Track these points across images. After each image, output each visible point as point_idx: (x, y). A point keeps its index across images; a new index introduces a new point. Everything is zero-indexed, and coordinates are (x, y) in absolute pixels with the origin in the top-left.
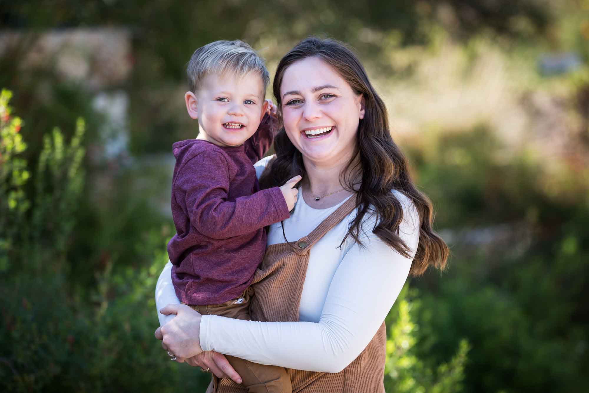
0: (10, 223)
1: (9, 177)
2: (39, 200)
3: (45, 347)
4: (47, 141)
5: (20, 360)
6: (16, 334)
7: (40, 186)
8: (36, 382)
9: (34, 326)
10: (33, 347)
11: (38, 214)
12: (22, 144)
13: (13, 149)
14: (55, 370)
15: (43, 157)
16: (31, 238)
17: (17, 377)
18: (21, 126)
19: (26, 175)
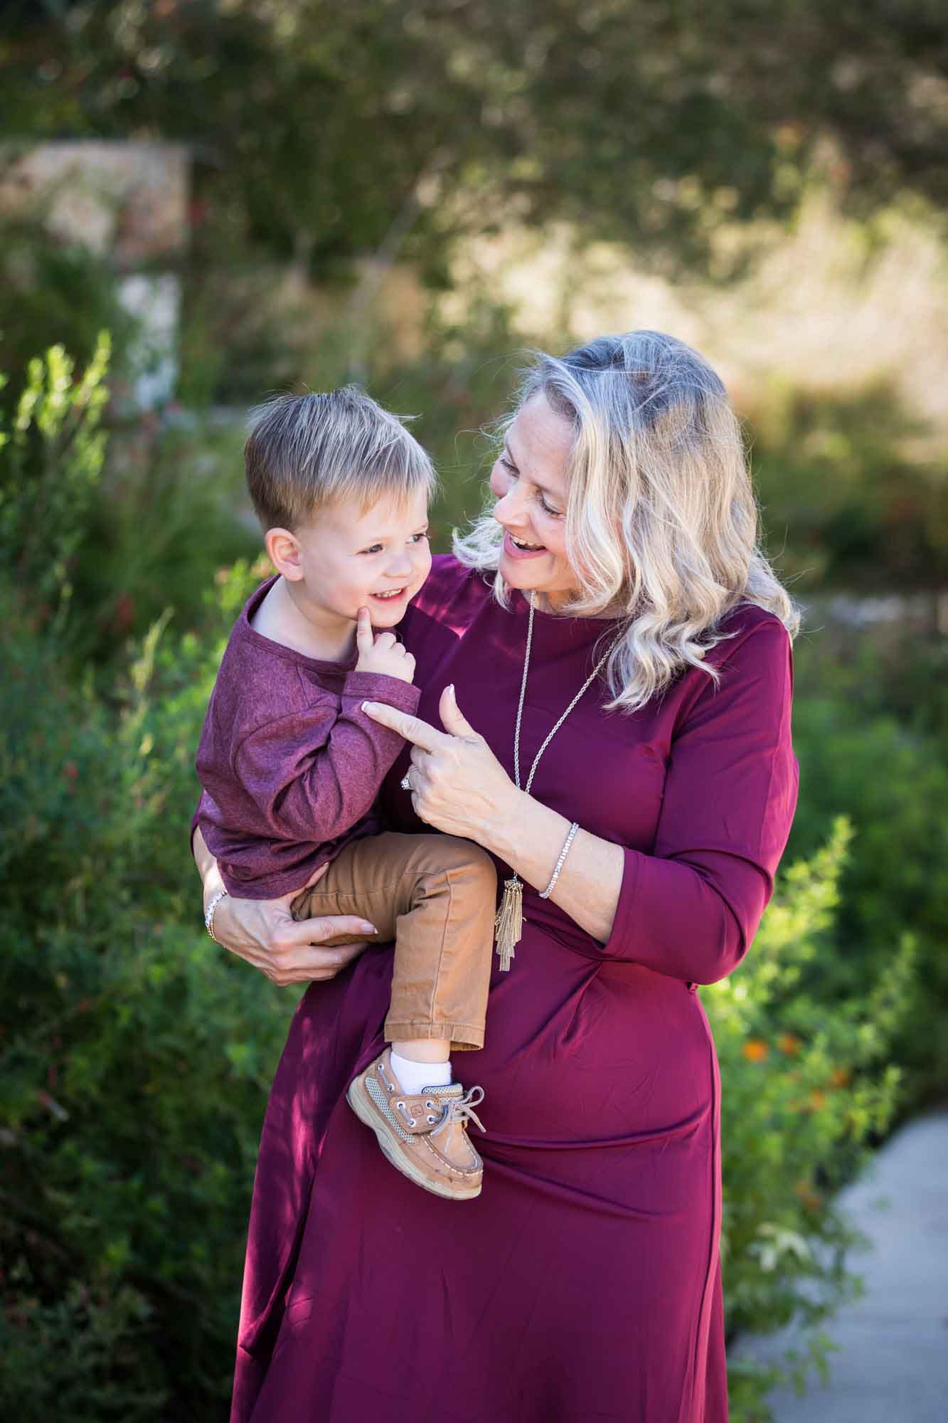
3: (18, 784)
14: (36, 829)
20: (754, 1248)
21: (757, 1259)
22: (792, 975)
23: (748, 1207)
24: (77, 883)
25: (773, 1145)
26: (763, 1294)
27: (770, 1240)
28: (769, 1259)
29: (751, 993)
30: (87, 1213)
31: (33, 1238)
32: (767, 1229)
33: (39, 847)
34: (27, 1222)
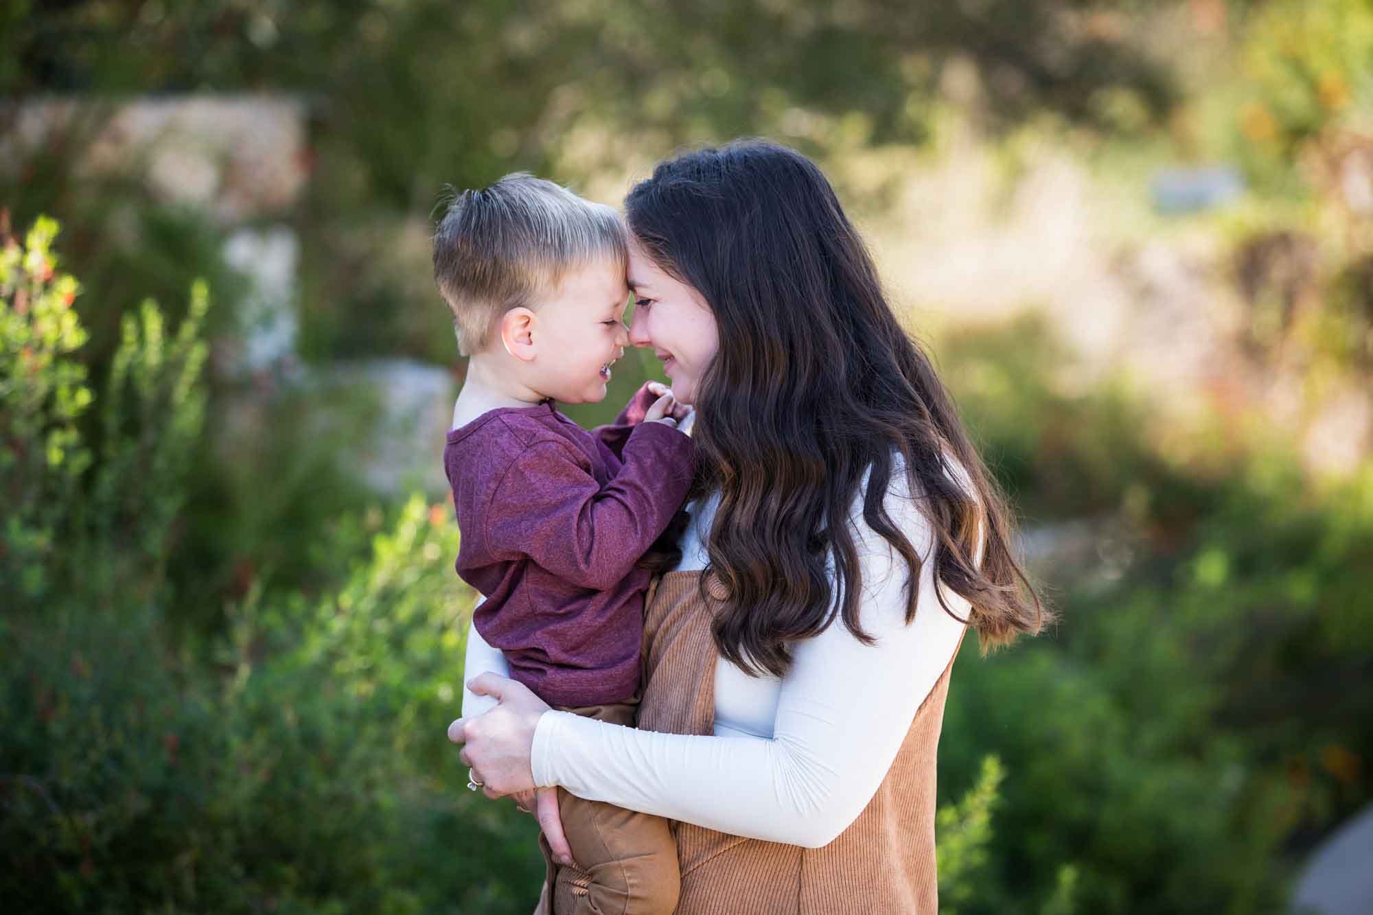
0: (50, 497)
3: (116, 756)
4: (129, 327)
7: (112, 419)
8: (99, 827)
10: (95, 755)
11: (107, 480)
12: (79, 331)
13: (60, 343)
14: (137, 803)
15: (121, 360)
17: (60, 818)
18: (76, 294)
19: (85, 397)
24: (185, 859)
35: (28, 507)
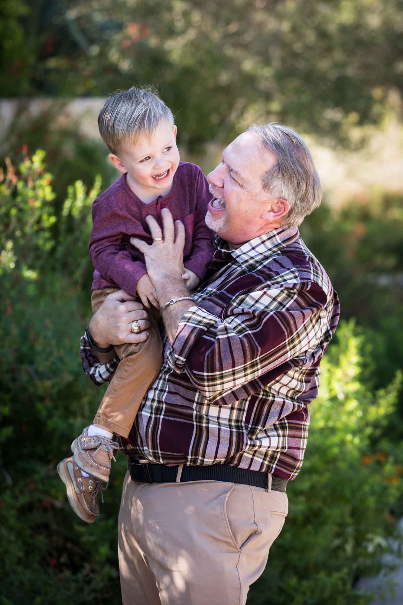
0: (38, 257)
1: (39, 221)
2: (61, 239)
3: (61, 359)
4: (70, 190)
5: (41, 368)
6: (38, 347)
7: (63, 227)
8: (53, 386)
9: (53, 342)
10: (52, 359)
11: (60, 250)
12: (52, 194)
13: (45, 197)
14: (68, 378)
15: (67, 204)
16: (53, 269)
17: (38, 383)
18: (51, 180)
19: (53, 219)
20: (364, 544)
21: (366, 548)
22: (378, 432)
23: (363, 527)
24: (86, 400)
25: (371, 501)
26: (368, 562)
27: (371, 540)
28: (371, 548)
29: (361, 440)
30: (91, 534)
31: (69, 545)
32: (370, 536)
33: (70, 386)
34: (67, 539)
35: (30, 261)
